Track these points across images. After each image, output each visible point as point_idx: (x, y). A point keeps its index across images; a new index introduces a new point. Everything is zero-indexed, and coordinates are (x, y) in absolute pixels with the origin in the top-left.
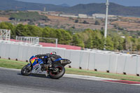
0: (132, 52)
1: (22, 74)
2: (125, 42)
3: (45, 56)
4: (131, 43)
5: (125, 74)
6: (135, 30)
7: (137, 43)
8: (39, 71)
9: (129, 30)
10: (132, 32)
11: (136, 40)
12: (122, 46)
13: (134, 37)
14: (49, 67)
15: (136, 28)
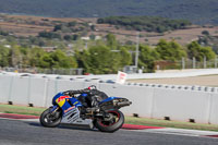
0: (22, 69)
1: (43, 124)
2: (10, 55)
3: (82, 92)
4: (21, 56)
5: (10, 103)
6: (27, 35)
7: (29, 56)
8: (77, 120)
9: (17, 34)
10: (21, 38)
11: (28, 50)
12: (6, 61)
13: (24, 46)
14: (95, 113)
15: (29, 32)
